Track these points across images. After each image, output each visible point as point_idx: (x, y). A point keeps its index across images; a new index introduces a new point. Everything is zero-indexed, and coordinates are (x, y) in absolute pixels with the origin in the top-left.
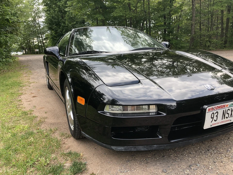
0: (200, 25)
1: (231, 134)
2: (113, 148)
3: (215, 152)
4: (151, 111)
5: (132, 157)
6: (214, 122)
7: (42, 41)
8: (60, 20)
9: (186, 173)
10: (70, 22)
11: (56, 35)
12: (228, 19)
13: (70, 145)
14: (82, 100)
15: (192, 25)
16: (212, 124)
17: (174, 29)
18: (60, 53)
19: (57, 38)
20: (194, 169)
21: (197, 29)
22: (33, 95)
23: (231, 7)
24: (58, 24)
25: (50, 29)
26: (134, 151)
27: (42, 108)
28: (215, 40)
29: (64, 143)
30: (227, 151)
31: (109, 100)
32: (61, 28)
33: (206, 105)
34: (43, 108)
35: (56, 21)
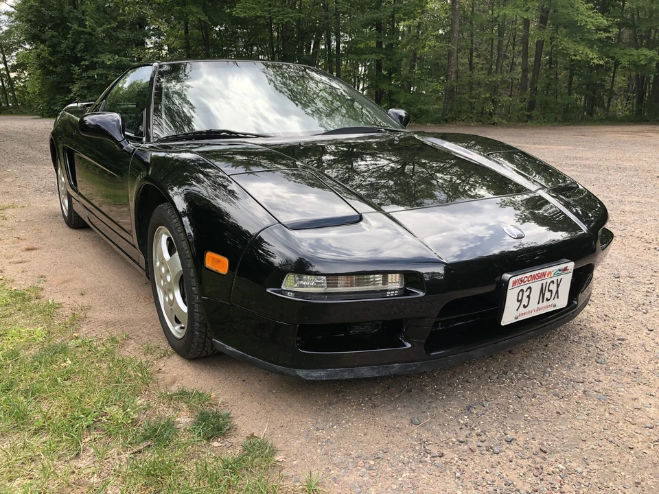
0: (471, 54)
1: (551, 336)
2: (302, 373)
3: (520, 375)
4: (389, 286)
5: (336, 395)
6: (522, 310)
7: (5, 73)
8: (68, 13)
9: (462, 422)
10: (98, 19)
11: (53, 59)
12: (540, 45)
13: (175, 374)
14: (219, 261)
15: (450, 54)
16: (517, 314)
17: (402, 60)
18: (126, 133)
19: (56, 67)
20: (477, 414)
21: (462, 65)
22: (25, 245)
23: (548, 12)
24: (61, 25)
25: (34, 38)
26: (350, 379)
27: (66, 282)
28: (505, 99)
29: (159, 371)
30: (545, 372)
31: (287, 261)
32: (69, 36)
33: (508, 272)
34: (70, 281)
35: (55, 14)
